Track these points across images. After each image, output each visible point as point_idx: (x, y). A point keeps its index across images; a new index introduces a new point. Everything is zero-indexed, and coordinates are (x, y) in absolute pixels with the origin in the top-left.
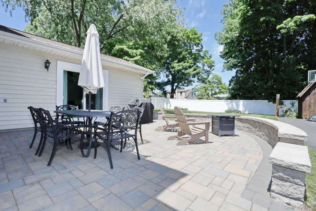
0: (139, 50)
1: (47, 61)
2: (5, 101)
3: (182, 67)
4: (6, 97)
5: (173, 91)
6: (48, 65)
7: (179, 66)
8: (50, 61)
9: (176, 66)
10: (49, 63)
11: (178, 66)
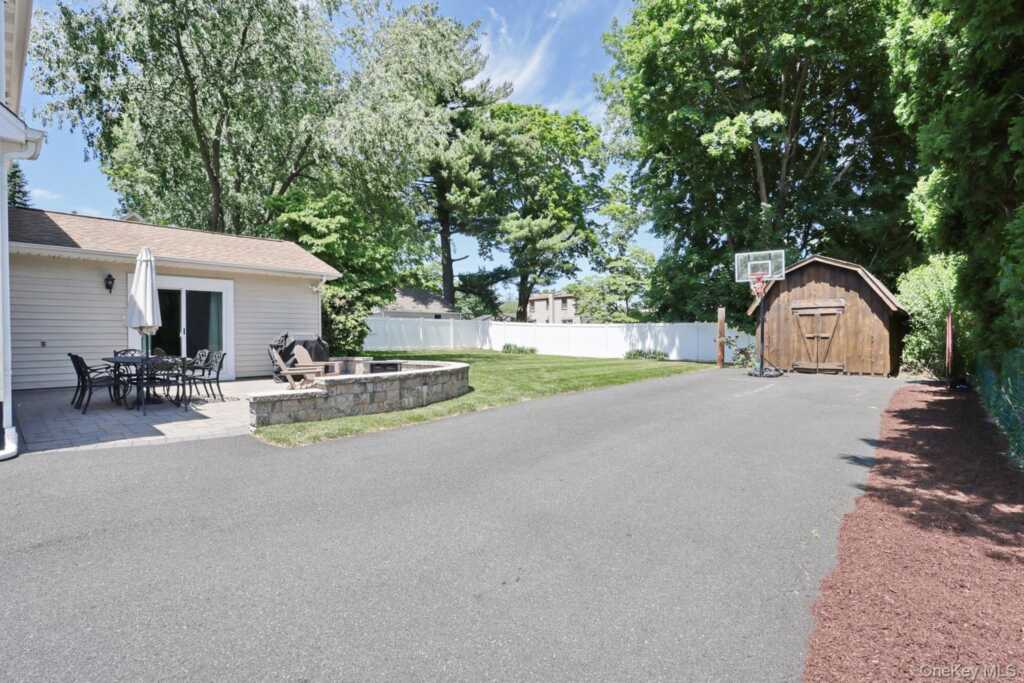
0: (338, 218)
1: (110, 276)
2: (43, 344)
3: (527, 229)
4: (44, 338)
5: (524, 299)
6: (110, 283)
7: (521, 228)
8: (114, 277)
9: (514, 229)
10: (113, 280)
11: (517, 227)
